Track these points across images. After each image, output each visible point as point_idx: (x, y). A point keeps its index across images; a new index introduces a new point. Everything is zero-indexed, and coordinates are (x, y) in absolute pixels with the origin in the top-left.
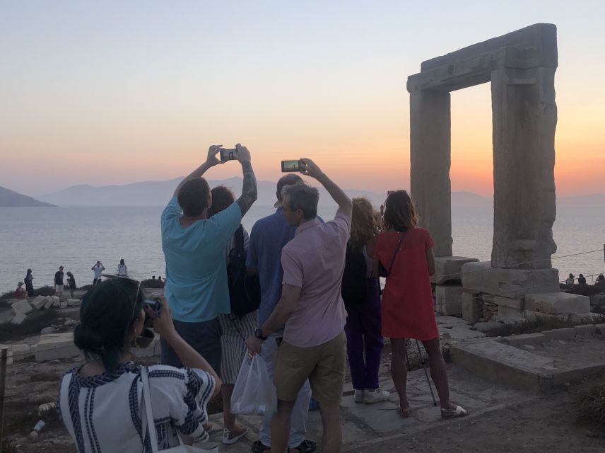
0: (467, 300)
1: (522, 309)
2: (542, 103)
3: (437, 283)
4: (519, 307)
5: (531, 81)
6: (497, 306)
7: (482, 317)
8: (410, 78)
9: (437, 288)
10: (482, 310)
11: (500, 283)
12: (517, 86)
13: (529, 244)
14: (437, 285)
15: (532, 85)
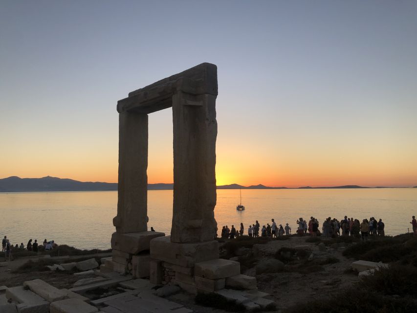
0: (153, 267)
1: (192, 275)
2: (208, 120)
3: (133, 253)
4: (190, 274)
5: (200, 103)
6: (174, 272)
7: (164, 280)
8: (119, 102)
9: (134, 257)
10: (164, 274)
11: (177, 255)
12: (191, 106)
13: (198, 223)
14: (134, 255)
15: (201, 106)
